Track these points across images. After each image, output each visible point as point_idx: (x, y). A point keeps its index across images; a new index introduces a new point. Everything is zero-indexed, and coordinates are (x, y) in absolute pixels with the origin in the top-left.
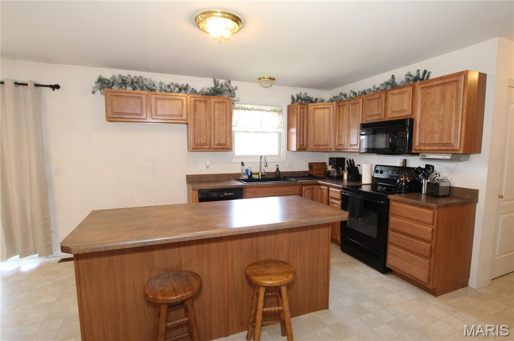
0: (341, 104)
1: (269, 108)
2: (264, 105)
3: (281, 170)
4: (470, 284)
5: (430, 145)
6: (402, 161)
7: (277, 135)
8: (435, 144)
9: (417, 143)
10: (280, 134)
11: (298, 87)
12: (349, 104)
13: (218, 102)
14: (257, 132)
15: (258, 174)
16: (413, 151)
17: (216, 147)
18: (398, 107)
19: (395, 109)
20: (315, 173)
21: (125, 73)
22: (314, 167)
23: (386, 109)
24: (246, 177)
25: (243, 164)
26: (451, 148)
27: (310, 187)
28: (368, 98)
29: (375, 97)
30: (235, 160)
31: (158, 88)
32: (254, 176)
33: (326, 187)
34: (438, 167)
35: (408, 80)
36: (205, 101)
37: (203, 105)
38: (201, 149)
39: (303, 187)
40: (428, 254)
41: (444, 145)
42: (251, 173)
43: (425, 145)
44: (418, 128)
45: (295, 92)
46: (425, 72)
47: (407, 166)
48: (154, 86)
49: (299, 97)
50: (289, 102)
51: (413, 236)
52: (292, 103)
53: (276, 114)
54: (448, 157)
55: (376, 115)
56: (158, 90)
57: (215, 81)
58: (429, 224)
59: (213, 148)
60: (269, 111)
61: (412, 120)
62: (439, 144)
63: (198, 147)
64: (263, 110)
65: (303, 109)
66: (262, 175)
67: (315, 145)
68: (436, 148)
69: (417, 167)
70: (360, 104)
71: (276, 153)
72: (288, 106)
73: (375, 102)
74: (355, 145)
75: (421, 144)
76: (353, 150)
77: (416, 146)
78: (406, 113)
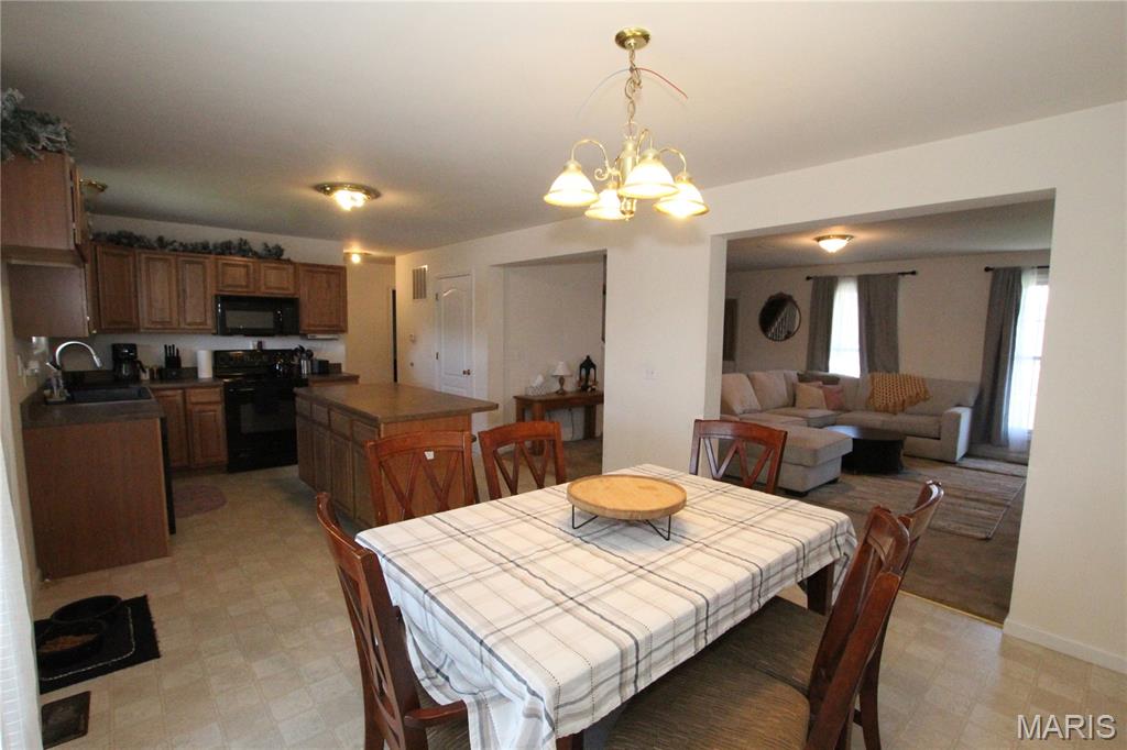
0: (157, 257)
5: (320, 325)
6: (256, 343)
9: (305, 324)
12: (177, 260)
16: (301, 332)
18: (274, 282)
19: (272, 284)
23: (257, 281)
28: (224, 262)
29: (237, 262)
33: (180, 391)
43: (314, 326)
47: (261, 348)
61: (297, 299)
70: (205, 267)
73: (239, 270)
74: (201, 324)
75: (309, 325)
76: (198, 330)
77: (304, 327)
78: (290, 291)
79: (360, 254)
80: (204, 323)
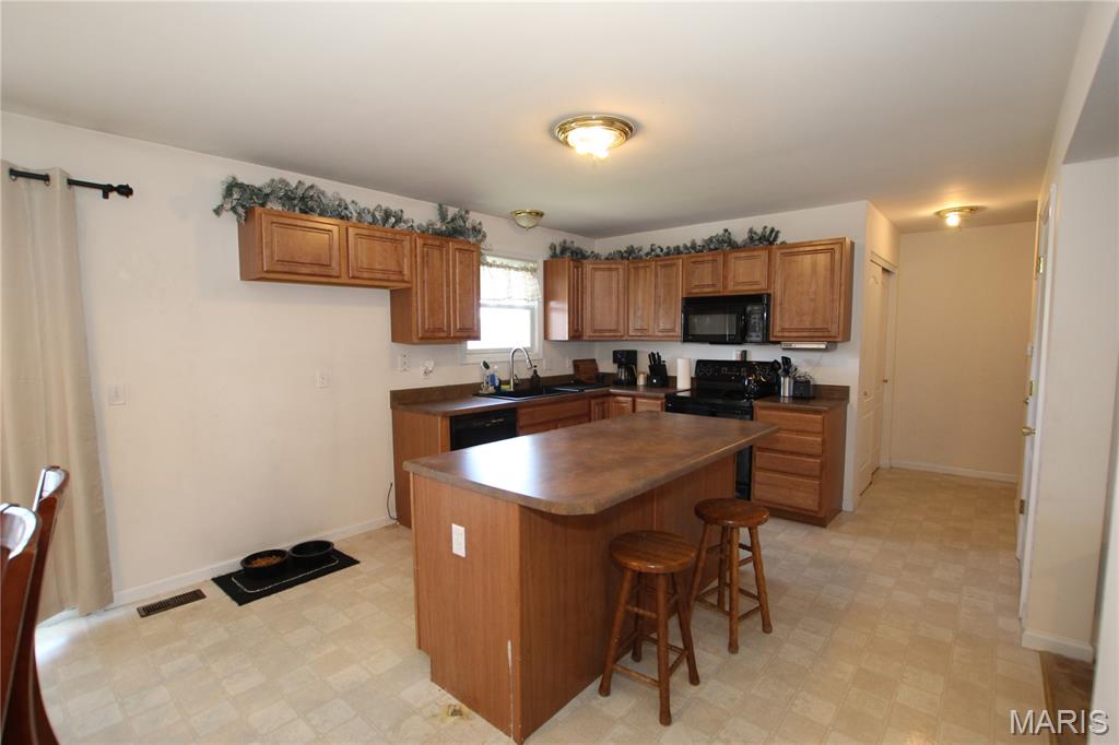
0: (640, 265)
1: (516, 264)
2: (508, 258)
3: (541, 374)
4: (844, 508)
5: (797, 330)
6: (739, 353)
7: (528, 312)
8: (803, 330)
9: (778, 328)
10: (532, 310)
11: (558, 229)
12: (656, 265)
13: (460, 250)
14: (499, 306)
15: (508, 383)
16: (772, 339)
17: (458, 334)
18: (744, 276)
19: (741, 279)
20: (583, 377)
21: (293, 178)
22: (582, 367)
23: (725, 278)
24: (491, 389)
25: (486, 365)
26: (826, 334)
27: (600, 400)
28: (694, 260)
29: (706, 258)
30: (471, 359)
31: (355, 215)
32: (504, 387)
33: (630, 399)
34: (795, 359)
35: (751, 239)
36: (440, 247)
37: (436, 253)
38: (435, 339)
39: (593, 402)
40: (817, 473)
41: (817, 330)
42: (500, 381)
43: (790, 330)
44: (778, 309)
45: (558, 238)
46: (772, 230)
47: (748, 359)
48: (346, 209)
49: (564, 250)
50: (546, 255)
51: (792, 453)
52: (552, 257)
53: (528, 275)
54: (823, 346)
55: (708, 286)
56: (354, 220)
57: (440, 206)
58: (819, 433)
59: (455, 337)
60: (517, 269)
61: (769, 295)
62: (809, 330)
63: (429, 334)
64: (510, 268)
65: (577, 268)
66: (515, 385)
67: (595, 331)
68: (805, 334)
69: (772, 360)
70: (678, 269)
71: (527, 344)
72: (545, 262)
73: (707, 268)
74: (669, 331)
75: (783, 330)
76: (667, 337)
77: (776, 332)
78: (759, 287)
79: (961, 210)
80: (673, 330)
